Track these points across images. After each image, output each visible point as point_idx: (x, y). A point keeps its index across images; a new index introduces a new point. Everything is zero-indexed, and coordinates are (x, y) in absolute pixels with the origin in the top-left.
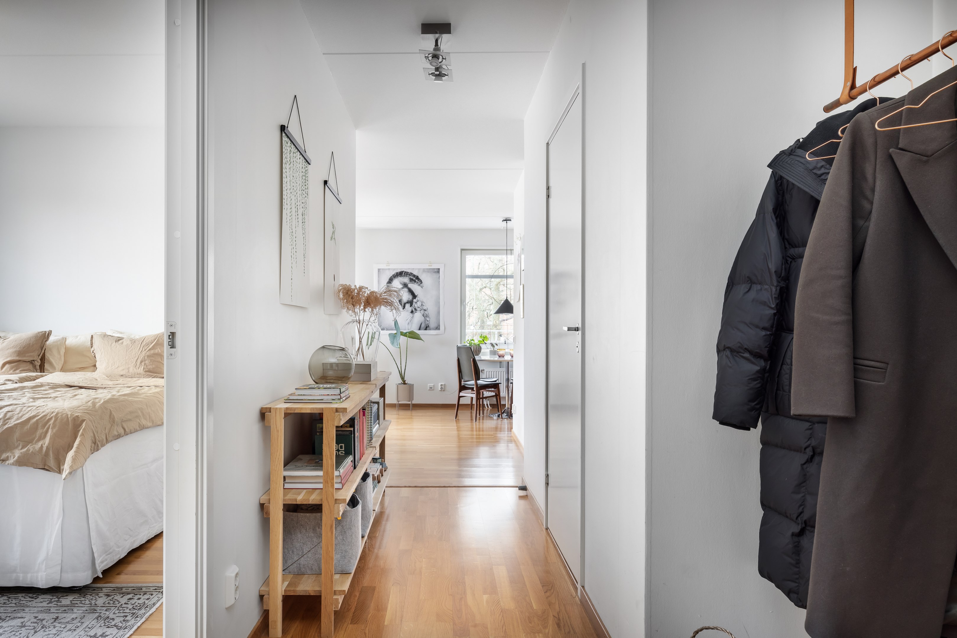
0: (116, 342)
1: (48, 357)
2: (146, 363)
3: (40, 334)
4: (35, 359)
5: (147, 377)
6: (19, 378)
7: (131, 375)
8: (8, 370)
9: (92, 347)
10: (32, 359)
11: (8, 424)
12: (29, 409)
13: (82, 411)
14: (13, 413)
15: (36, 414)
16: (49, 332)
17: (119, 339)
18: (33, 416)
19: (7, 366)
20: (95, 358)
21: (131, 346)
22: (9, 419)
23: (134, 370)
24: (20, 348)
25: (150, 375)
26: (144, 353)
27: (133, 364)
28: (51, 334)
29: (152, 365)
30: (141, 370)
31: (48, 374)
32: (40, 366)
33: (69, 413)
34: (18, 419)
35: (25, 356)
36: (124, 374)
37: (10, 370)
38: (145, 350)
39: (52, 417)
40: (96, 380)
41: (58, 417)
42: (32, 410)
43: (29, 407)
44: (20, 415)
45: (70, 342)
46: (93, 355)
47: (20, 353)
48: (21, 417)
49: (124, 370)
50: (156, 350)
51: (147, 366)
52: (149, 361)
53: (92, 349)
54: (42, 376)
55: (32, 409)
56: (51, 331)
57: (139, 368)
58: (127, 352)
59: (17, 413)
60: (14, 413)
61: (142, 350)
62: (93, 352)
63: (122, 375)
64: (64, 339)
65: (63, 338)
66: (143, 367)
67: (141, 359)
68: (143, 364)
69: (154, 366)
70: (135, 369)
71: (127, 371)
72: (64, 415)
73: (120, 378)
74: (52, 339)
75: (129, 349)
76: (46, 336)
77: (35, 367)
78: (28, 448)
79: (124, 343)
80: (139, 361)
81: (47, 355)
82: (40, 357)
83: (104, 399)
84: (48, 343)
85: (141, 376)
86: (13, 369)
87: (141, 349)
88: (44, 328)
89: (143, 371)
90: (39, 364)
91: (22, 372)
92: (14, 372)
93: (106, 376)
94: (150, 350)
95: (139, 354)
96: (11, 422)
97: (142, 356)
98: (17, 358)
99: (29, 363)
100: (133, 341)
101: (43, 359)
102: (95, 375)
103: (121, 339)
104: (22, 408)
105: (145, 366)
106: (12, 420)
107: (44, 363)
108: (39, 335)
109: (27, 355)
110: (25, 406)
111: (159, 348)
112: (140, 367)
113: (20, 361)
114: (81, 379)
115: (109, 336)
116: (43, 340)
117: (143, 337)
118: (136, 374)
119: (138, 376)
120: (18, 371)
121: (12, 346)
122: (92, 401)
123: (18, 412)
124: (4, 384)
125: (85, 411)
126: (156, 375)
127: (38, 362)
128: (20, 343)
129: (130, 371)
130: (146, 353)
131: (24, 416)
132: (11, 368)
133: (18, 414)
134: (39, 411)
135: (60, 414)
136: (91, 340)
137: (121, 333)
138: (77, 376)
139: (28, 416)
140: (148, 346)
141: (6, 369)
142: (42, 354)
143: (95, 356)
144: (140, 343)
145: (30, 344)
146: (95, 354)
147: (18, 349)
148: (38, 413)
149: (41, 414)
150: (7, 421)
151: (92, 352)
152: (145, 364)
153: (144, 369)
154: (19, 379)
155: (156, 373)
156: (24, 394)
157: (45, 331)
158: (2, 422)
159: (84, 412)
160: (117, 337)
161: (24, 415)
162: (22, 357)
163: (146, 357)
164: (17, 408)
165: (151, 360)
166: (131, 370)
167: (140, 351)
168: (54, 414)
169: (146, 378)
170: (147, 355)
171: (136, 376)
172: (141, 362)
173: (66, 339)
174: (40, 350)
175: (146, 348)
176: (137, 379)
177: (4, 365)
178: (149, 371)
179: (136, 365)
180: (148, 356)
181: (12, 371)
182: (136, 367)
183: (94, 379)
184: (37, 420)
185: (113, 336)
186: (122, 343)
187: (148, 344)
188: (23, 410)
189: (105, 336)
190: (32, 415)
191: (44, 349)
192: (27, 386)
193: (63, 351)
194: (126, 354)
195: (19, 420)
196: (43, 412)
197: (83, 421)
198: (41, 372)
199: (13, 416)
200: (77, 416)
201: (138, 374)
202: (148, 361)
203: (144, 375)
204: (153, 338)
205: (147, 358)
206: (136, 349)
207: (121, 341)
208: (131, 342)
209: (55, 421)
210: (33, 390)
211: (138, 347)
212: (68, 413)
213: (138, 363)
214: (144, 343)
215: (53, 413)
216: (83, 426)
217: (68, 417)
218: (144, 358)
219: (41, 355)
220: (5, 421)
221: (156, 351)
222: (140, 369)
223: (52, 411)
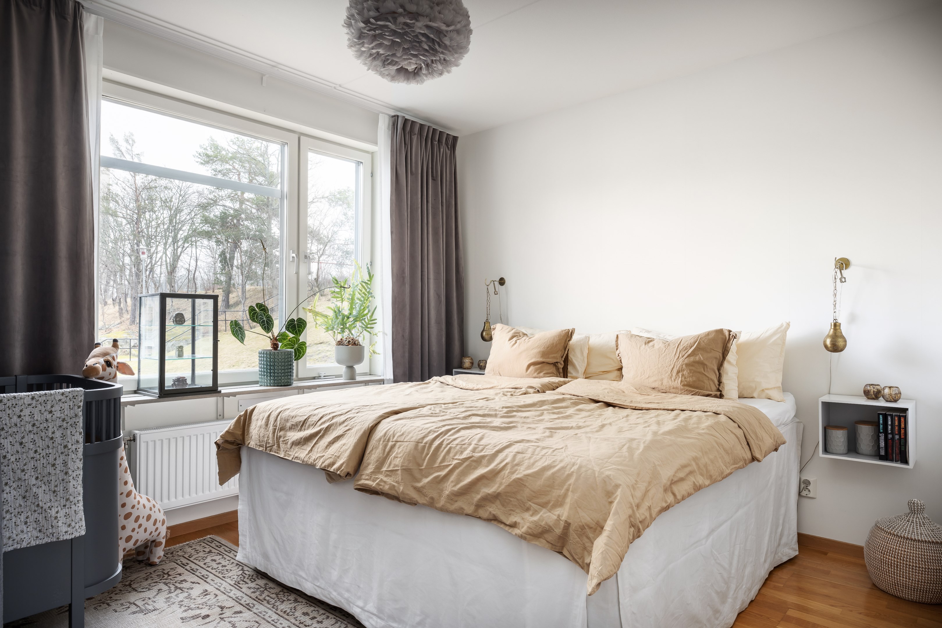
0: (645, 344)
1: (572, 359)
2: (684, 373)
3: (563, 332)
4: (558, 361)
5: (685, 392)
6: (542, 385)
7: (665, 388)
8: (533, 372)
9: (617, 349)
10: (555, 361)
11: (516, 473)
12: (544, 451)
13: (614, 466)
14: (524, 455)
15: (552, 463)
16: (572, 331)
17: (649, 341)
18: (548, 466)
19: (532, 368)
20: (621, 362)
21: (664, 350)
22: (517, 465)
23: (668, 382)
24: (544, 348)
25: (690, 391)
26: (681, 360)
27: (668, 374)
28: (574, 333)
29: (692, 376)
30: (678, 383)
31: (571, 381)
32: (563, 368)
33: (597, 469)
34: (528, 467)
35: (548, 358)
36: (657, 386)
37: (534, 373)
38: (683, 357)
39: (573, 472)
40: (624, 392)
41: (581, 474)
42: (547, 455)
43: (544, 448)
44: (532, 461)
45: (594, 341)
46: (619, 360)
47: (544, 354)
48: (533, 464)
49: (656, 381)
50: (696, 356)
51: (685, 378)
52: (689, 371)
53: (618, 352)
54: (565, 383)
55: (547, 452)
56: (574, 329)
57: (675, 380)
58: (660, 358)
59: (528, 457)
60: (525, 457)
61: (679, 357)
62: (619, 356)
63: (654, 389)
64: (588, 338)
65: (586, 337)
66: (680, 379)
67: (677, 368)
68: (680, 374)
69: (694, 379)
70: (670, 381)
71: (660, 383)
72: (589, 472)
73: (652, 392)
74: (575, 338)
75: (662, 354)
76: (569, 335)
77: (558, 369)
78: (541, 516)
79: (655, 346)
80: (675, 371)
81: (571, 356)
82: (563, 359)
83: (644, 442)
84: (571, 342)
85: (677, 391)
86: (538, 372)
87: (678, 355)
88: (568, 326)
89: (681, 384)
90: (562, 367)
91: (545, 375)
92: (538, 376)
93: (635, 388)
94: (689, 356)
95: (674, 361)
96: (520, 469)
97: (679, 364)
98: (541, 360)
99: (552, 365)
100: (667, 344)
101: (566, 361)
102: (622, 385)
103: (651, 341)
104: (535, 450)
105: (683, 378)
106: (522, 468)
107: (568, 365)
108: (562, 334)
109: (551, 356)
110: (538, 447)
111: (701, 354)
112: (676, 378)
113: (543, 362)
114: (606, 391)
115: (637, 337)
116: (566, 339)
117: (679, 338)
118: (672, 388)
119: (674, 390)
120: (542, 374)
121: (536, 345)
122: (627, 445)
123: (529, 455)
124: (525, 394)
125: (619, 467)
126: (698, 392)
127: (561, 364)
128: (545, 343)
129: (664, 384)
130: (684, 361)
131: (536, 464)
132: (536, 370)
133: (530, 458)
134: (556, 458)
135: (583, 469)
136: (616, 341)
137: (649, 332)
138: (602, 386)
139: (543, 464)
140: (686, 351)
141: (531, 371)
142: (565, 355)
143: (621, 361)
144: (675, 347)
145: (553, 344)
146: (620, 358)
147: (542, 349)
148: (554, 461)
149: (558, 464)
150: (516, 467)
151: (617, 355)
152: (683, 375)
153: (681, 381)
154: (541, 387)
155: (697, 388)
156: (542, 414)
157: (569, 330)
158: (510, 469)
159: (618, 469)
160: (646, 338)
161: (536, 461)
162: (546, 359)
163: (684, 366)
164: (529, 448)
165: (690, 370)
166: (665, 382)
167: (677, 357)
168: (576, 467)
169: (685, 394)
170: (685, 362)
171: (671, 391)
172: (678, 372)
173: (589, 338)
174: (564, 351)
175: (684, 353)
176: (673, 395)
177: (529, 366)
178: (688, 385)
179: (672, 376)
180: (687, 365)
181: (536, 373)
182: (671, 378)
183: (620, 391)
184: (553, 474)
185: (641, 337)
186: (653, 346)
187: (686, 349)
188: (536, 453)
189: (632, 336)
190: (546, 464)
191: (567, 350)
192: (548, 400)
193: (586, 352)
194: (659, 360)
195: (530, 469)
196: (561, 461)
197: (617, 486)
198: (564, 377)
199: (523, 461)
200: (608, 477)
201: (674, 388)
202: (687, 371)
203: (681, 390)
204: (692, 341)
205: (686, 366)
206: (670, 354)
207: (651, 344)
208: (664, 345)
209: (577, 480)
210: (553, 407)
211: (673, 352)
212: (595, 469)
213: (674, 374)
214: (681, 347)
215: (574, 465)
216: (617, 496)
217: (595, 476)
218: (681, 367)
219: (564, 357)
220: (513, 467)
221: (697, 358)
222: (676, 382)
223: (573, 460)
